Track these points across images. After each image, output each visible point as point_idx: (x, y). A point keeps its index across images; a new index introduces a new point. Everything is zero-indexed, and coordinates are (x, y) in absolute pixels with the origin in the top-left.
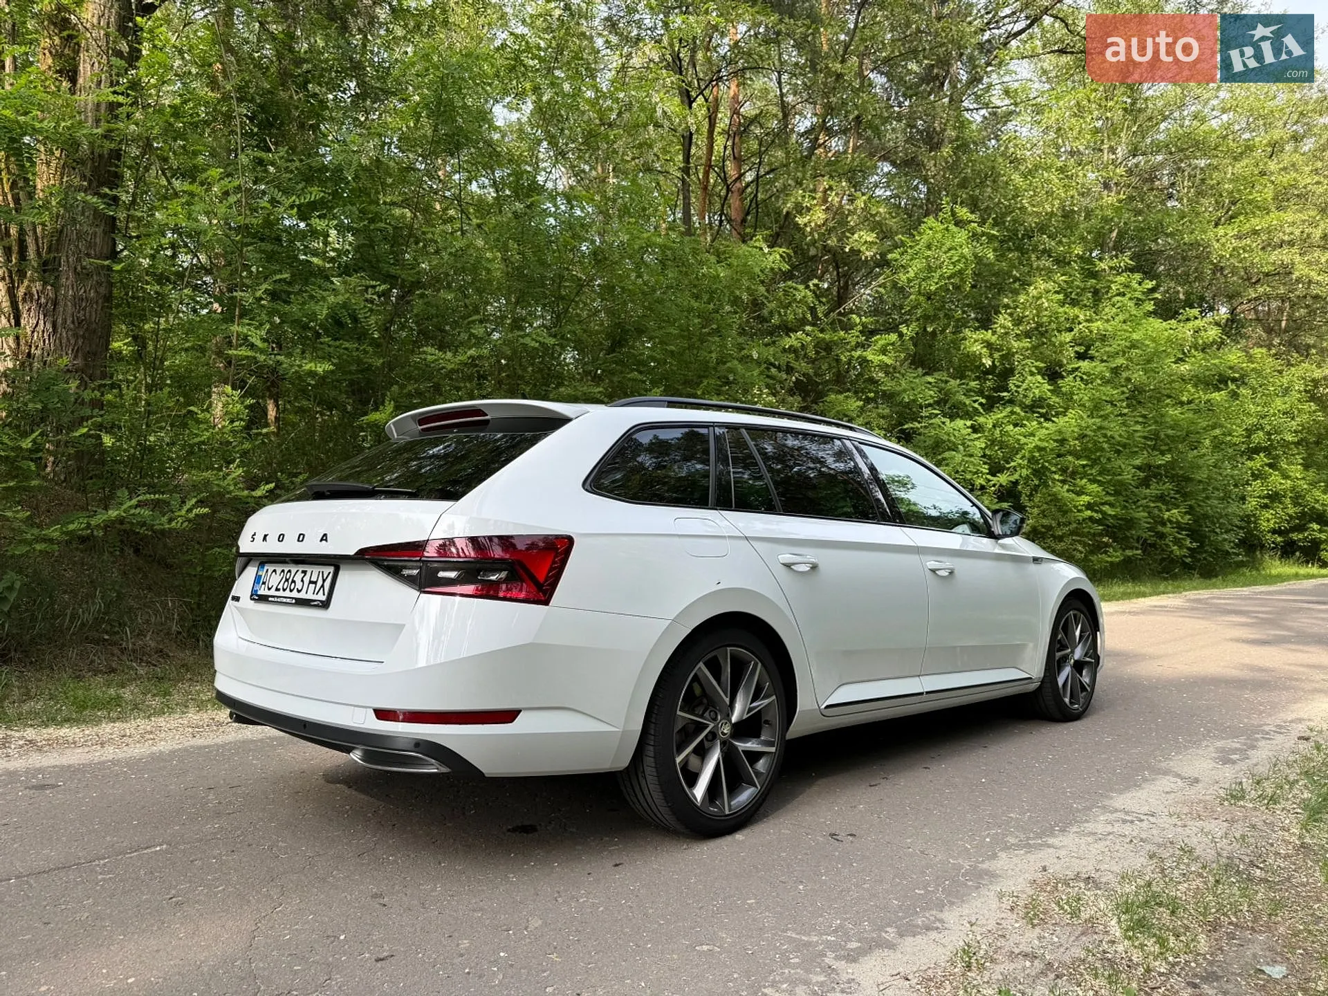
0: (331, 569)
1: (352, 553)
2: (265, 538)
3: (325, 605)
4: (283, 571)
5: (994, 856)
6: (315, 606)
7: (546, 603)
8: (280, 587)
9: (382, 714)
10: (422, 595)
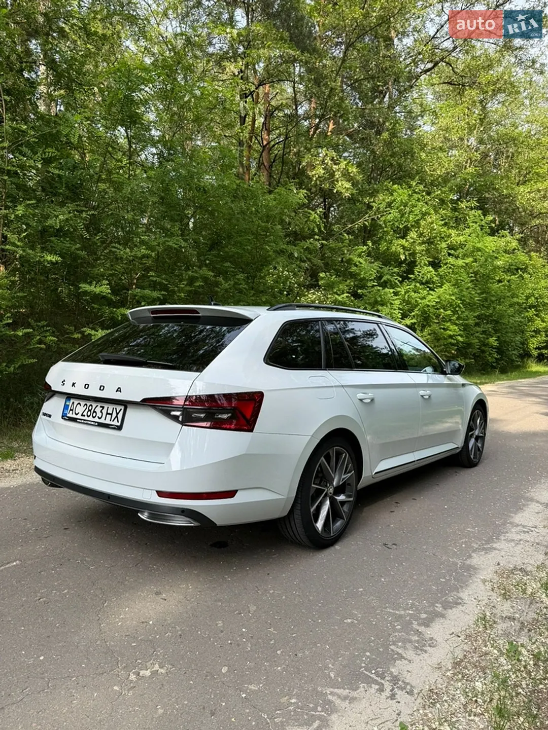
0: (123, 408)
1: (139, 401)
2: (73, 384)
3: (119, 428)
4: (86, 405)
5: (470, 557)
6: (112, 428)
7: (251, 430)
8: (85, 413)
9: (161, 494)
10: (183, 427)
